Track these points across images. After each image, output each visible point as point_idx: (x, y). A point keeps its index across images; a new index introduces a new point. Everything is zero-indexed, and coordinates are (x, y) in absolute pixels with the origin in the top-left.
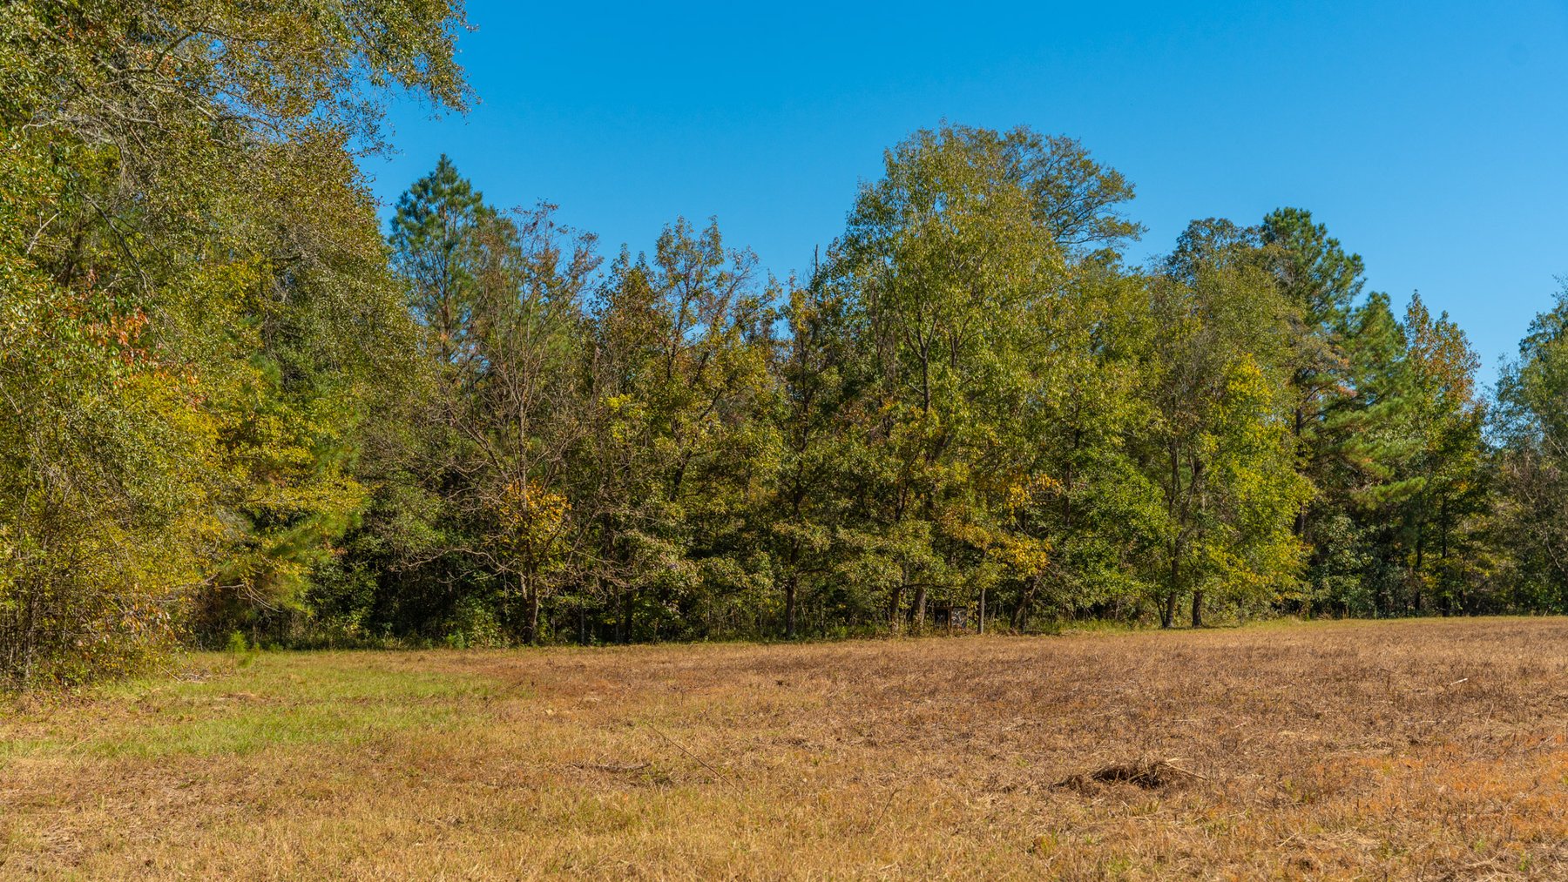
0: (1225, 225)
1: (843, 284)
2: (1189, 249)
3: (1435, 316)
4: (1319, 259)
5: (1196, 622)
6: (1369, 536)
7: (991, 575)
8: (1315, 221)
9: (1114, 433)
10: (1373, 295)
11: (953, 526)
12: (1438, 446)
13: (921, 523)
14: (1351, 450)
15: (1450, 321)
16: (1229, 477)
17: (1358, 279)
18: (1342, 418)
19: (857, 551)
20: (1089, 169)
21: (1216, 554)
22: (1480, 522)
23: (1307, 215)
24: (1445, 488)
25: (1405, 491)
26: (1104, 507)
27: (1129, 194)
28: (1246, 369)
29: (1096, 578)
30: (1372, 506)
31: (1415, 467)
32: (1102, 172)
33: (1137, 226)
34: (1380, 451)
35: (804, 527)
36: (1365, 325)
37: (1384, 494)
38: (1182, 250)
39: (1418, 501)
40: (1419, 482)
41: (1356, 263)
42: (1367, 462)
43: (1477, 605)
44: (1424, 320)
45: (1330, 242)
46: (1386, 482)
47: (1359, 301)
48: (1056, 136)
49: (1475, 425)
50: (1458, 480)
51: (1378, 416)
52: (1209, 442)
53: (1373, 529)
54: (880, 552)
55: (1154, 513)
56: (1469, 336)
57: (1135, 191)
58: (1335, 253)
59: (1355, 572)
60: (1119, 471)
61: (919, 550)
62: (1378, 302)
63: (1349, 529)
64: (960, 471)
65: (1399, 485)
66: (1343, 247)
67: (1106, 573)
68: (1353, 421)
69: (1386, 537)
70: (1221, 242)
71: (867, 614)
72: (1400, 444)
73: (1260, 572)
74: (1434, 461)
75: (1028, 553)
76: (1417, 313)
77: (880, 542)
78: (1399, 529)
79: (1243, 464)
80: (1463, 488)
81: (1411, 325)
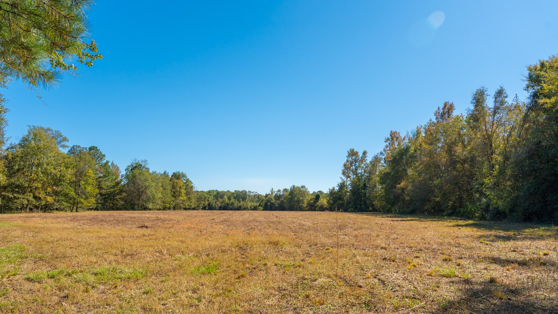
0: (79, 146)
1: (13, 150)
2: (72, 150)
3: (115, 165)
4: (98, 155)
5: (77, 211)
6: (103, 198)
7: (44, 203)
8: (98, 148)
9: (67, 180)
10: (107, 161)
11: (37, 194)
12: (115, 185)
13: (30, 194)
14: (102, 185)
15: (117, 166)
16: (85, 188)
17: (105, 158)
18: (100, 180)
19: (18, 198)
20: (61, 136)
21: (82, 200)
22: (120, 196)
23: (97, 147)
24: (115, 191)
25: (110, 191)
26: (64, 192)
27: (68, 141)
28: (90, 171)
29: (62, 204)
30: (104, 193)
31: (111, 188)
32: (63, 137)
33: (69, 146)
34: (106, 185)
35: (8, 194)
36: (105, 165)
37: (106, 192)
38: (71, 150)
39: (111, 193)
40: (112, 190)
41: (104, 156)
42: (104, 187)
43: (118, 209)
44: (114, 165)
45: (100, 152)
46: (106, 190)
47: (104, 162)
48: (56, 130)
49: (121, 182)
50: (117, 190)
51: (106, 180)
52: (82, 182)
53: (104, 197)
54: (23, 198)
55: (73, 193)
56: (120, 168)
57: (69, 141)
58: (101, 154)
59: (100, 203)
60: (67, 186)
61: (31, 198)
62: (107, 162)
63: (100, 197)
64: (40, 185)
65: (108, 190)
66: (102, 153)
67: (64, 203)
68: (102, 180)
69: (105, 198)
70: (78, 149)
71: (12, 209)
72: (109, 184)
73: (89, 203)
74: (114, 187)
75: (50, 199)
76: (113, 164)
77: (23, 196)
78: (108, 197)
79: (88, 186)
80: (118, 191)
81: (111, 166)
